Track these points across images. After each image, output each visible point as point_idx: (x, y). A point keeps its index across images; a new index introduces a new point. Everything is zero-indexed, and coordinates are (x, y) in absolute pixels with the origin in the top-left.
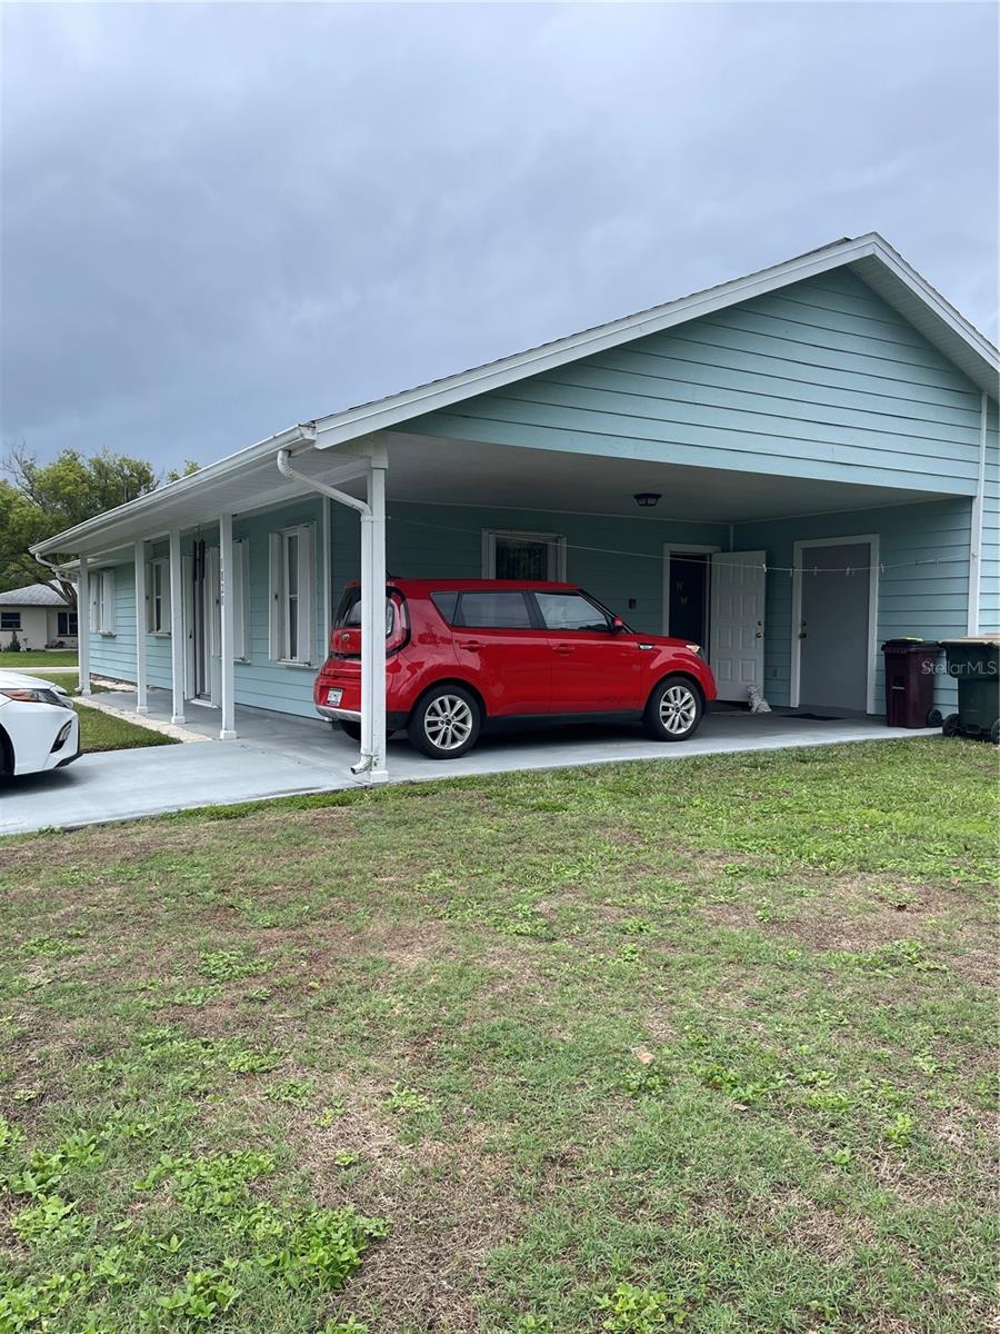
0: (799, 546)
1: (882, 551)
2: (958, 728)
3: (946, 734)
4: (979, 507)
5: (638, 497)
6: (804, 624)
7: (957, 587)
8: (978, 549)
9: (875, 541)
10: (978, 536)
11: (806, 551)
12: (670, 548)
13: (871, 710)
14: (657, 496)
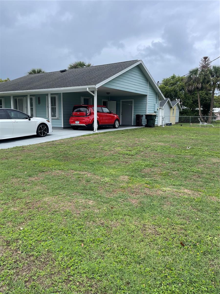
0: (121, 101)
1: (134, 102)
2: (147, 126)
3: (145, 127)
4: (148, 96)
5: (107, 93)
6: (122, 112)
7: (145, 105)
8: (148, 102)
9: (133, 100)
10: (148, 100)
11: (122, 101)
12: (103, 100)
13: (132, 125)
14: (110, 93)
